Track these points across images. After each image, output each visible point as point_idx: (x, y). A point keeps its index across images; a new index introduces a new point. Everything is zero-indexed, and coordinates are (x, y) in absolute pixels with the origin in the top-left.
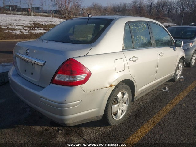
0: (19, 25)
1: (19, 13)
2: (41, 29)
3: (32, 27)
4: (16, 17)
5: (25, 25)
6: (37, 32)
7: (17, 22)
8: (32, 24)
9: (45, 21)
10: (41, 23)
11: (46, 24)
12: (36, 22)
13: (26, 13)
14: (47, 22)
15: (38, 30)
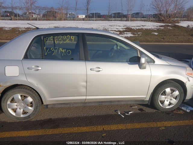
0: (112, 30)
1: (120, 19)
2: (130, 33)
3: (123, 31)
4: (114, 23)
5: (117, 30)
6: (124, 36)
7: (112, 27)
8: (124, 28)
9: (138, 25)
10: (133, 28)
11: (137, 28)
12: (128, 27)
13: (125, 19)
14: (140, 26)
15: (127, 34)
